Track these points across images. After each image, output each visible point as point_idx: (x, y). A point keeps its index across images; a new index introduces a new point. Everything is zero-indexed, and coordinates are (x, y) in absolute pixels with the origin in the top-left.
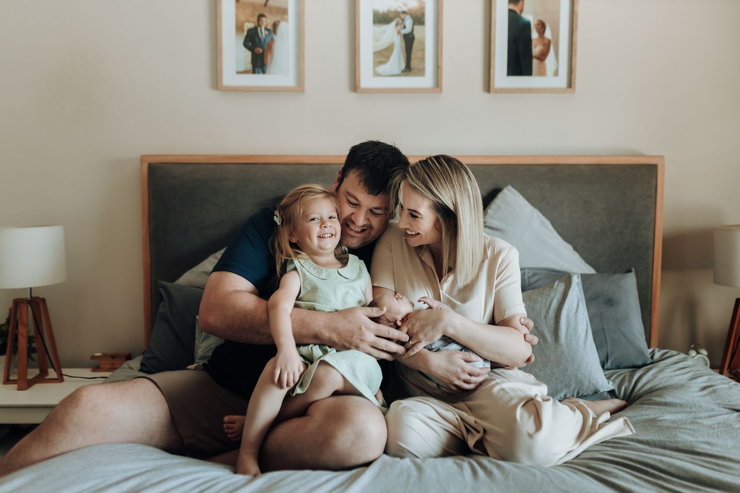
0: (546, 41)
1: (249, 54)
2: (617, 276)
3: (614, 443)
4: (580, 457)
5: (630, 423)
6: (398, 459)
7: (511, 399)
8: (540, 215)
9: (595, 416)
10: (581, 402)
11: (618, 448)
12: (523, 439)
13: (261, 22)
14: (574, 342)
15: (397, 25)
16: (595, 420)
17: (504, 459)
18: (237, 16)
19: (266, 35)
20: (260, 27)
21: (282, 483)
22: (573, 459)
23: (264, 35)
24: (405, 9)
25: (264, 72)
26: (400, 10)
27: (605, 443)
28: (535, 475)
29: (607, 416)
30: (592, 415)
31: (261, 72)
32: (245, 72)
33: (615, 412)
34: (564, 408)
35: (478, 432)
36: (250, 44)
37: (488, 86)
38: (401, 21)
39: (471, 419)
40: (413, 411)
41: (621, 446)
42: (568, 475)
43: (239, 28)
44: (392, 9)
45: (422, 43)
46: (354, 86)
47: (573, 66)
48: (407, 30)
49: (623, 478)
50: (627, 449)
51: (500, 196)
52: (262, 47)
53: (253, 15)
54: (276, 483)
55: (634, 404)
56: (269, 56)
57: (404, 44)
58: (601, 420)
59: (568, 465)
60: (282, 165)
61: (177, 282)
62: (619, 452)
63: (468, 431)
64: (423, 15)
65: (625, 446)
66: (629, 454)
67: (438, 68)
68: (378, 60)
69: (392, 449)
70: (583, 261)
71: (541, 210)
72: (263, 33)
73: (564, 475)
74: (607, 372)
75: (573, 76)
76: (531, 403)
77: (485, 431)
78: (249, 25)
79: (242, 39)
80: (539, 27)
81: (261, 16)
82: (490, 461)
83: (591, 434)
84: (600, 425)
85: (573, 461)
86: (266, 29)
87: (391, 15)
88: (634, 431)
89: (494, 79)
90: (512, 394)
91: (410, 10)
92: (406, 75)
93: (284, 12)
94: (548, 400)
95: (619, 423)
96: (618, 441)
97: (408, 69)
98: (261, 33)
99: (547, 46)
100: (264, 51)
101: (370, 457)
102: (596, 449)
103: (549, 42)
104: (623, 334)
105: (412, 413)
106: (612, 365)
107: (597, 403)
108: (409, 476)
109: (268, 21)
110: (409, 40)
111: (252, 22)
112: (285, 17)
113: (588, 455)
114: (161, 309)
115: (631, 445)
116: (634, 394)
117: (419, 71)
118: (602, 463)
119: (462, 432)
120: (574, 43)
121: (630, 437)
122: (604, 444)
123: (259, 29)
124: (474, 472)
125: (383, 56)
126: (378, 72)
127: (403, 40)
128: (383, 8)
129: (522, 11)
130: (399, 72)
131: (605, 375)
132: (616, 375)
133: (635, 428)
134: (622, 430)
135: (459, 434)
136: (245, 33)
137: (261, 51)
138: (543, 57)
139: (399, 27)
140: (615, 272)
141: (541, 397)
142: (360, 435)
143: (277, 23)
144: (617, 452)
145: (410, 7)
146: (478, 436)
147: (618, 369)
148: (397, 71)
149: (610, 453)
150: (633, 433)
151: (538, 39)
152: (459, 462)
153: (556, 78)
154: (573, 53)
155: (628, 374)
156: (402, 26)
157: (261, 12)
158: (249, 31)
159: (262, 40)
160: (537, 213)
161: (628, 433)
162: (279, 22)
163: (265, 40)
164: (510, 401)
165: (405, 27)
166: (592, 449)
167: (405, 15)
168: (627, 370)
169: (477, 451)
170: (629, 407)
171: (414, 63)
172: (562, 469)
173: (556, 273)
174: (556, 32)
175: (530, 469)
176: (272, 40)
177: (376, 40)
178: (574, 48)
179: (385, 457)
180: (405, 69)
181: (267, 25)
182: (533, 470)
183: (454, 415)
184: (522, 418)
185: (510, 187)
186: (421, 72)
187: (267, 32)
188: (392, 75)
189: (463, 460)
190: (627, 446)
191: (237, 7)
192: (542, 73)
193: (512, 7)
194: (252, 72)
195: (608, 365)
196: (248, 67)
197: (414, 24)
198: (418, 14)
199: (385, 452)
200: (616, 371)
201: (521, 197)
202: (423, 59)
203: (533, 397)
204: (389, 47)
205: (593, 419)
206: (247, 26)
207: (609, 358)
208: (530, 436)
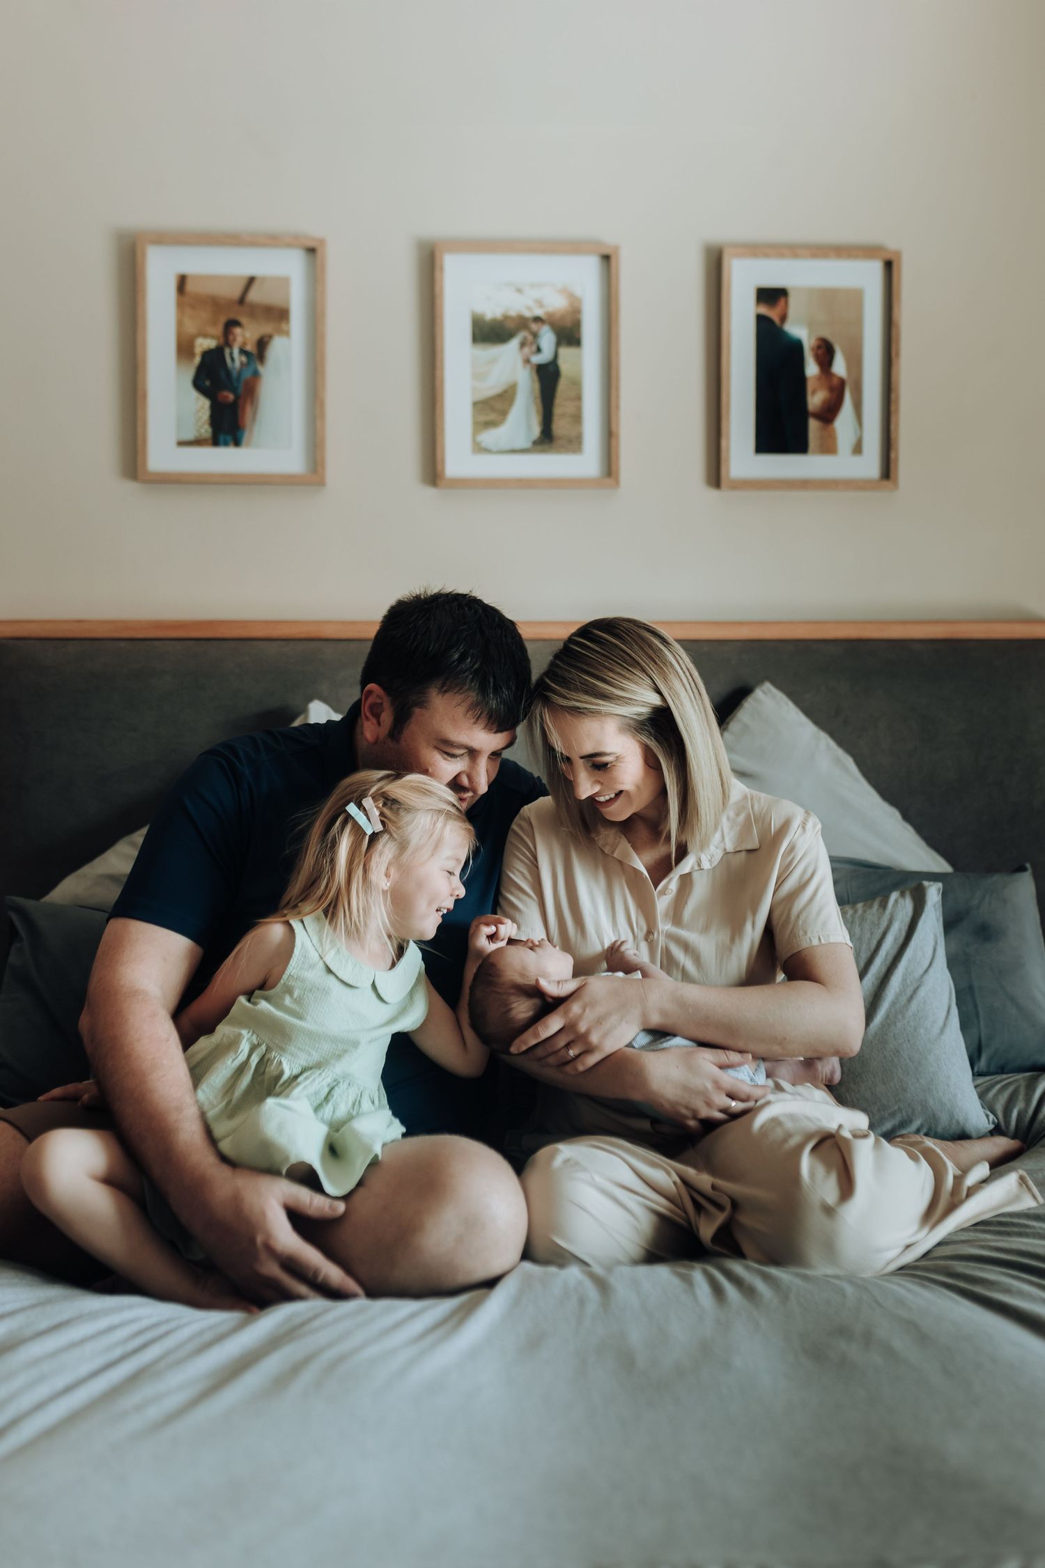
0: (835, 382)
1: (205, 403)
2: (996, 878)
3: (1001, 1224)
4: (931, 1256)
5: (1031, 1183)
6: (553, 1269)
7: (789, 1136)
8: (832, 744)
9: (959, 1172)
10: (929, 1143)
11: (1009, 1234)
12: (815, 1220)
13: (231, 337)
14: (922, 1031)
15: (523, 345)
16: (958, 1180)
17: (776, 1261)
18: (180, 324)
19: (242, 363)
20: (230, 347)
21: (317, 1323)
22: (917, 1260)
23: (237, 364)
24: (539, 312)
25: (237, 443)
26: (528, 314)
27: (982, 1225)
28: (842, 1293)
29: (982, 1170)
30: (951, 1171)
31: (232, 443)
32: (198, 442)
33: (999, 1164)
34: (896, 1155)
35: (720, 1207)
36: (208, 383)
37: (715, 475)
38: (530, 338)
39: (704, 1180)
40: (585, 1170)
41: (1016, 1229)
42: (909, 1290)
43: (184, 349)
44: (513, 313)
45: (577, 384)
46: (433, 473)
47: (893, 436)
48: (545, 357)
49: (1021, 1294)
50: (1026, 1235)
51: (748, 704)
52: (234, 391)
53: (214, 323)
54: (302, 1324)
55: (1038, 1145)
56: (249, 410)
57: (537, 386)
58: (971, 1180)
59: (905, 1271)
60: (278, 642)
61: (47, 899)
62: (1010, 1242)
63: (698, 1207)
64: (577, 325)
65: (1022, 1230)
66: (1031, 1244)
67: (610, 435)
68: (483, 418)
69: (539, 1249)
70: (922, 843)
71: (832, 735)
72: (236, 360)
73: (902, 1291)
74: (980, 1080)
75: (893, 455)
76: (829, 1143)
77: (735, 1205)
78: (205, 344)
79: (190, 373)
80: (820, 352)
81: (231, 324)
82: (747, 1268)
83: (952, 1207)
84: (969, 1189)
85: (917, 1263)
86: (243, 351)
87: (510, 325)
88: (1041, 1200)
89: (728, 460)
90: (789, 1125)
91: (550, 315)
92: (543, 451)
93: (280, 315)
94: (865, 1136)
95: (1009, 1183)
96: (1008, 1219)
97: (547, 438)
98: (233, 359)
99: (837, 391)
100: (237, 397)
101: (494, 1269)
102: (963, 1238)
103: (842, 383)
104: (1013, 1000)
105: (581, 1175)
106: (989, 1064)
107: (962, 1145)
108: (582, 1302)
109: (248, 335)
110: (548, 376)
111: (213, 337)
112: (284, 326)
113: (948, 1251)
114: (13, 959)
115: (1034, 1227)
116: (1036, 1125)
117: (570, 441)
118: (979, 1265)
119: (685, 1212)
120: (893, 386)
121: (1032, 1212)
122: (980, 1228)
123: (227, 351)
124: (717, 1290)
125: (493, 409)
126: (483, 445)
127: (536, 378)
128: (492, 311)
129: (784, 318)
130: (528, 445)
131: (976, 1087)
132: (998, 1087)
133: (1041, 1192)
134: (1017, 1198)
135: (679, 1216)
136: (197, 360)
137: (231, 397)
138: (829, 413)
139: (526, 350)
140: (991, 870)
141: (850, 1131)
142: (473, 1223)
143: (265, 340)
144: (1007, 1241)
145: (550, 309)
146: (721, 1218)
147: (1003, 1073)
148: (524, 441)
149: (993, 1244)
150: (1038, 1202)
151: (819, 378)
152: (682, 1270)
153: (857, 459)
154: (893, 408)
155: (1023, 1084)
156: (534, 348)
157: (232, 316)
158: (207, 354)
159: (235, 374)
160: (825, 742)
161: (1028, 1203)
162: (270, 337)
163: (240, 373)
164: (785, 1140)
165: (539, 350)
166: (955, 1238)
167: (540, 324)
168: (1020, 1076)
169: (717, 1248)
170: (1028, 1152)
171: (560, 426)
172: (896, 1279)
173: (870, 870)
174: (855, 362)
175: (832, 1280)
176: (256, 375)
177: (478, 376)
178: (893, 396)
179: (528, 1266)
180: (540, 438)
181: (245, 343)
182: (837, 1282)
183: (668, 1173)
184: (812, 1175)
185: (768, 686)
186: (574, 444)
187: (244, 359)
188: (513, 451)
189: (692, 1268)
190: (1028, 1230)
191: (180, 305)
192: (829, 448)
193: (764, 310)
194: (210, 442)
195: (982, 1064)
196: (203, 431)
197: (558, 344)
198: (568, 323)
199: (527, 1254)
200: (999, 1077)
201: (791, 705)
202: (577, 418)
203: (834, 1131)
204: (505, 392)
205: (955, 1177)
206: (201, 345)
207: (983, 1050)
208: (829, 1211)
